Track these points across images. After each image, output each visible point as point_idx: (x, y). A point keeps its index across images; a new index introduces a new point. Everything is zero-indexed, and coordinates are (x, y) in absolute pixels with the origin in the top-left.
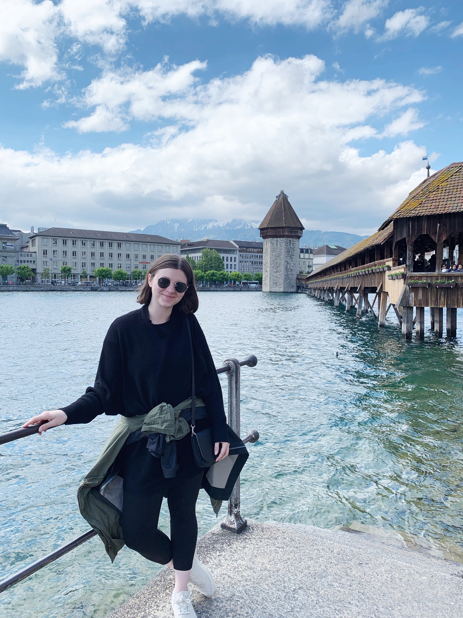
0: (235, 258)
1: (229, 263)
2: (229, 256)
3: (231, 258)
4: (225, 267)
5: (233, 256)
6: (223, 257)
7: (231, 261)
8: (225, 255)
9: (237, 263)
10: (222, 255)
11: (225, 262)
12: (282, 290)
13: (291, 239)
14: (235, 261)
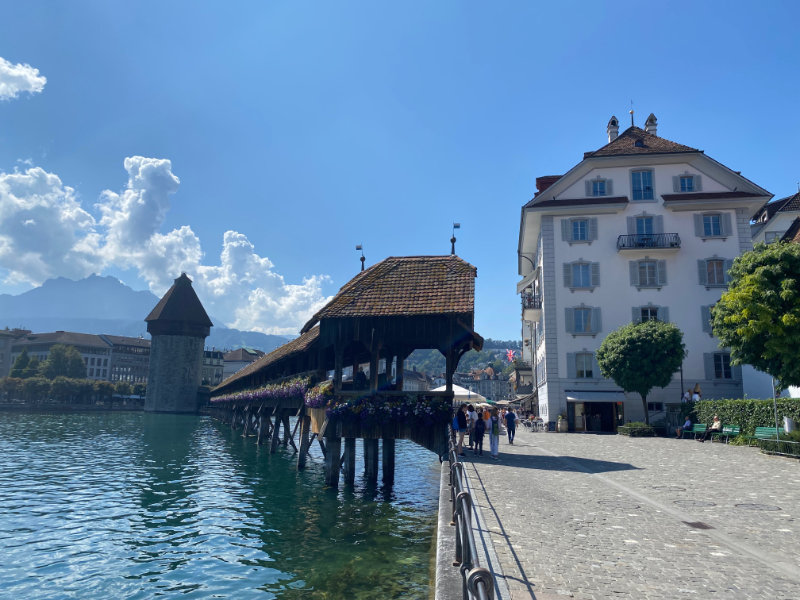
0: (106, 361)
1: (95, 367)
2: (96, 357)
3: (99, 361)
4: (88, 371)
5: (103, 358)
6: (86, 359)
7: (99, 364)
8: (90, 356)
9: (108, 368)
10: (83, 356)
11: (89, 366)
12: (173, 409)
13: (193, 338)
14: (105, 364)
